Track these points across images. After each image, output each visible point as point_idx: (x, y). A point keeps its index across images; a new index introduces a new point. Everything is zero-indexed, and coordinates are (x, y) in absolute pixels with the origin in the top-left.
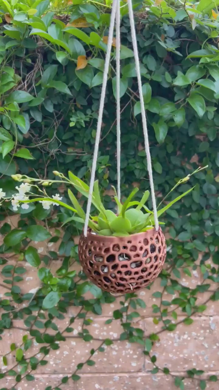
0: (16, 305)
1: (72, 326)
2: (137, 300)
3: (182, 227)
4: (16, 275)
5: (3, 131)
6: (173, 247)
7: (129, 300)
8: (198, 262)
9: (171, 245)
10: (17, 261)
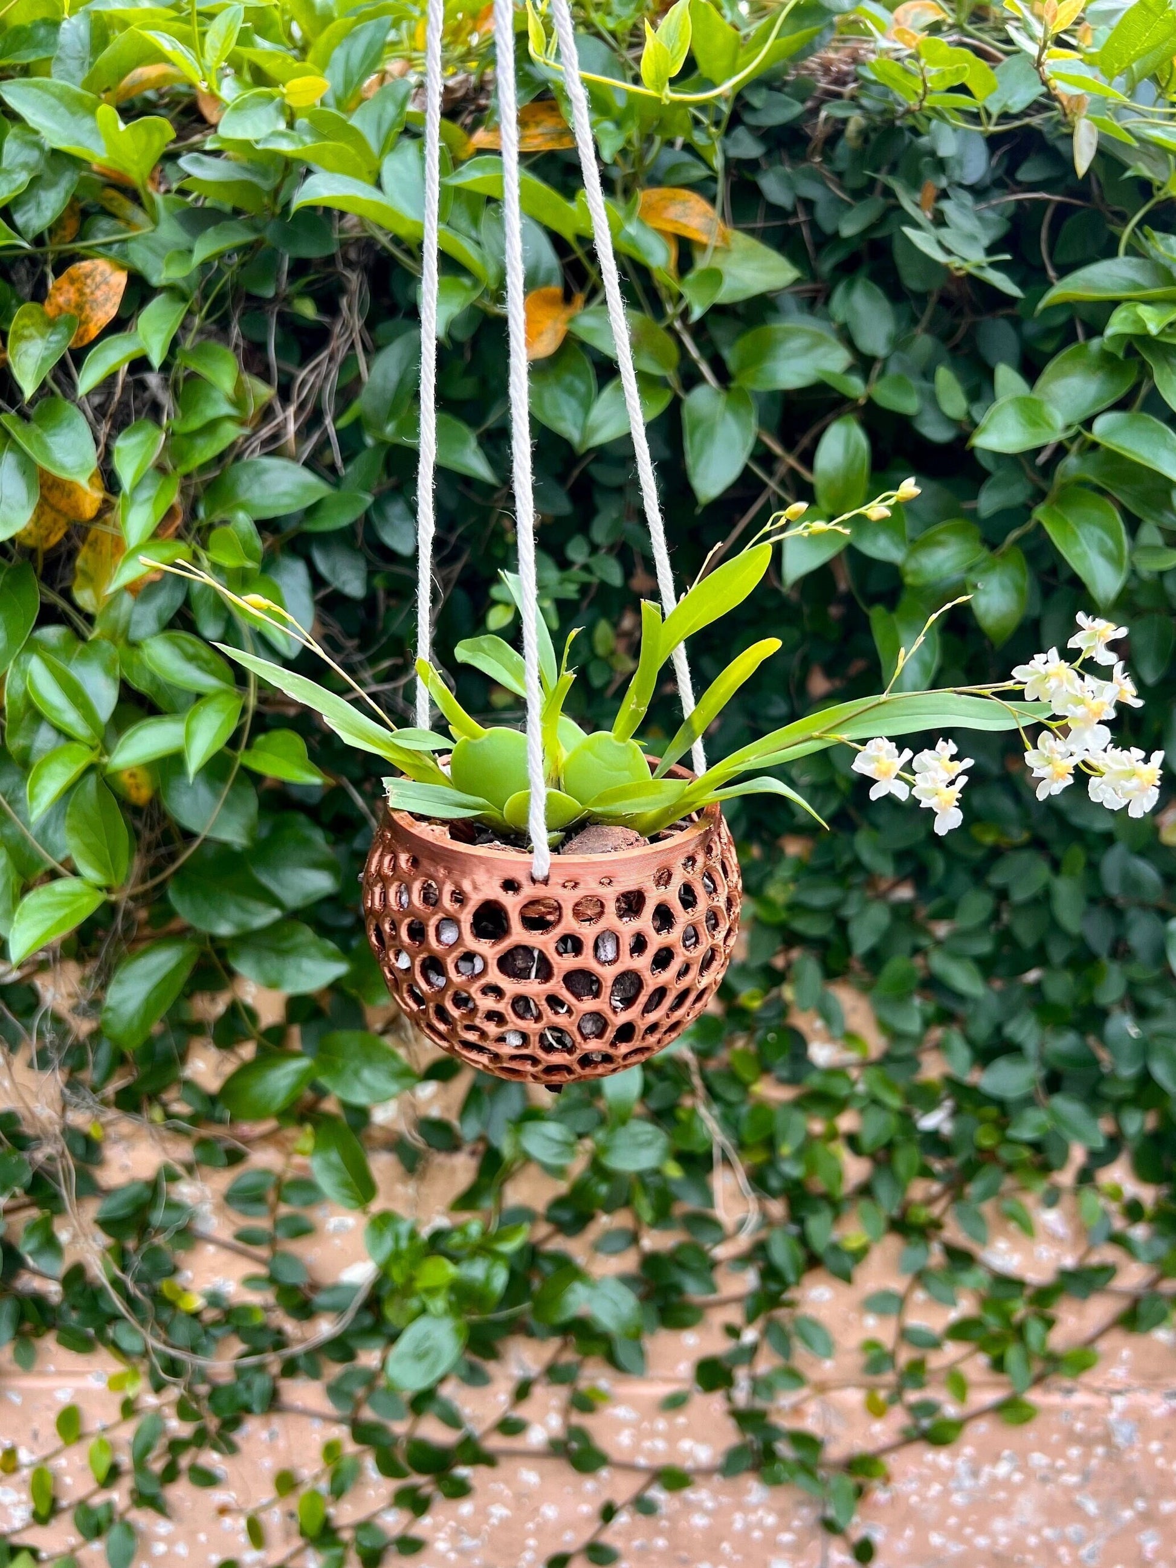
0: (290, 1327)
1: (523, 1412)
2: (797, 1322)
3: (998, 1029)
4: (284, 1210)
5: (190, 650)
6: (956, 1113)
7: (760, 1323)
8: (1066, 1178)
9: (948, 1104)
10: (289, 1155)
